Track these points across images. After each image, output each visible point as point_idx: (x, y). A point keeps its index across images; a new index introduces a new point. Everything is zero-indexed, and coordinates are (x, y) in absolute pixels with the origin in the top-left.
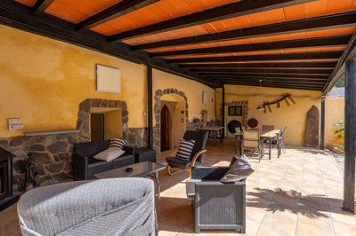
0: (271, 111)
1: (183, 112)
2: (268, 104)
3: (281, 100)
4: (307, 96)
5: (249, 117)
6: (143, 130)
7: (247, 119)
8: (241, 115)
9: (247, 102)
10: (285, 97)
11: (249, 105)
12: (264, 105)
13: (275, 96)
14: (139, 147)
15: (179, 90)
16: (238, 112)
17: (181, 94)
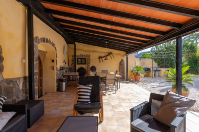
0: (103, 61)
1: (53, 61)
2: (102, 57)
3: (107, 56)
4: (119, 54)
5: (91, 65)
6: (22, 81)
7: (90, 67)
8: (85, 64)
9: (89, 56)
10: (110, 54)
11: (91, 58)
12: (99, 58)
13: (105, 53)
14: (17, 100)
15: (51, 41)
16: (83, 62)
17: (53, 44)
